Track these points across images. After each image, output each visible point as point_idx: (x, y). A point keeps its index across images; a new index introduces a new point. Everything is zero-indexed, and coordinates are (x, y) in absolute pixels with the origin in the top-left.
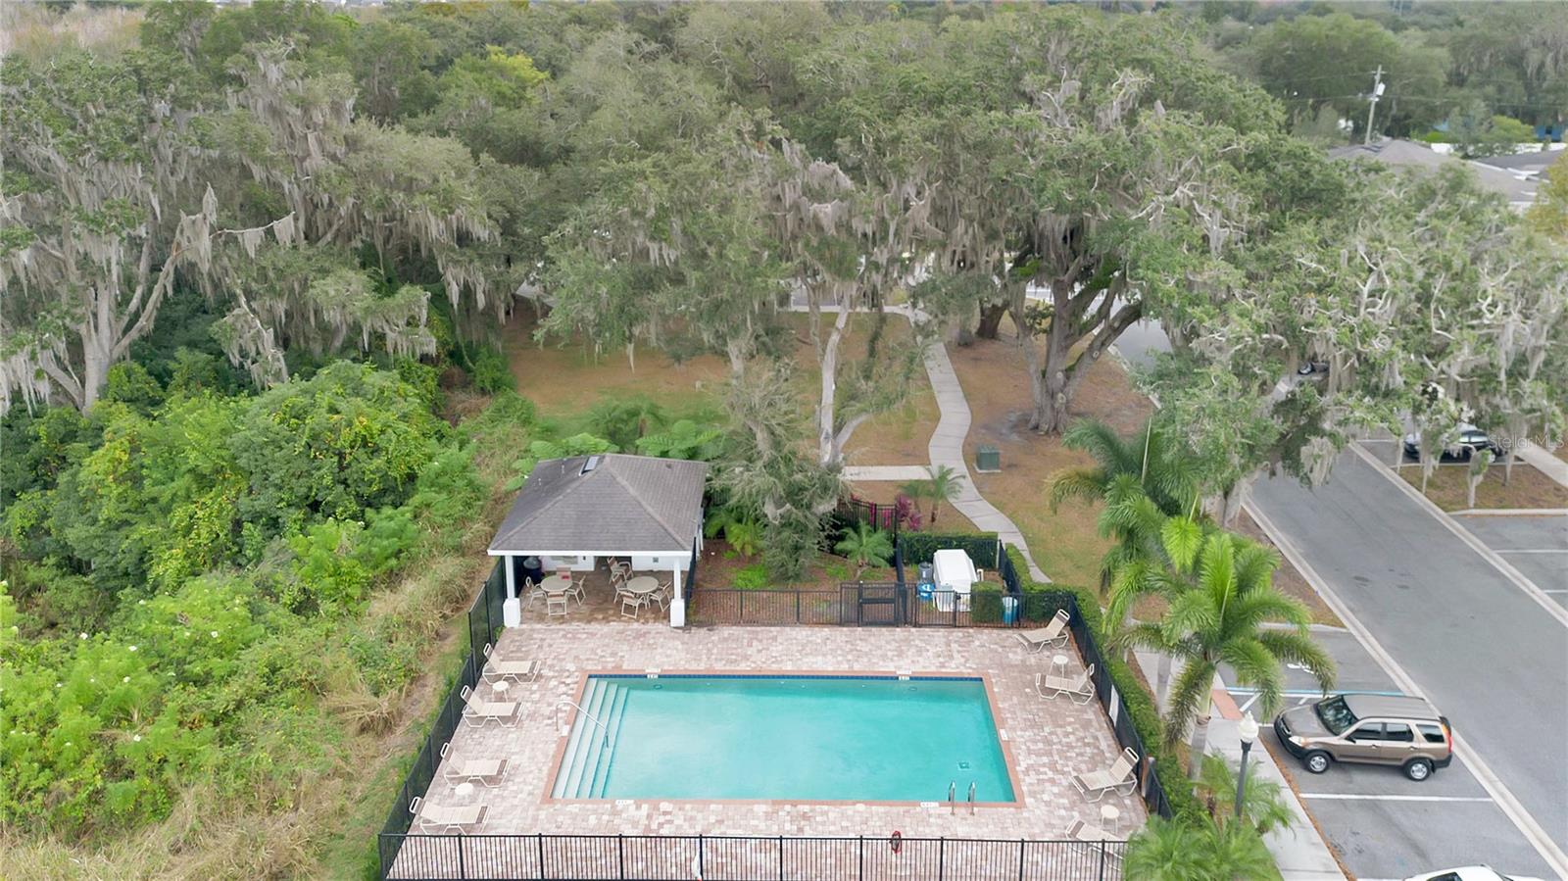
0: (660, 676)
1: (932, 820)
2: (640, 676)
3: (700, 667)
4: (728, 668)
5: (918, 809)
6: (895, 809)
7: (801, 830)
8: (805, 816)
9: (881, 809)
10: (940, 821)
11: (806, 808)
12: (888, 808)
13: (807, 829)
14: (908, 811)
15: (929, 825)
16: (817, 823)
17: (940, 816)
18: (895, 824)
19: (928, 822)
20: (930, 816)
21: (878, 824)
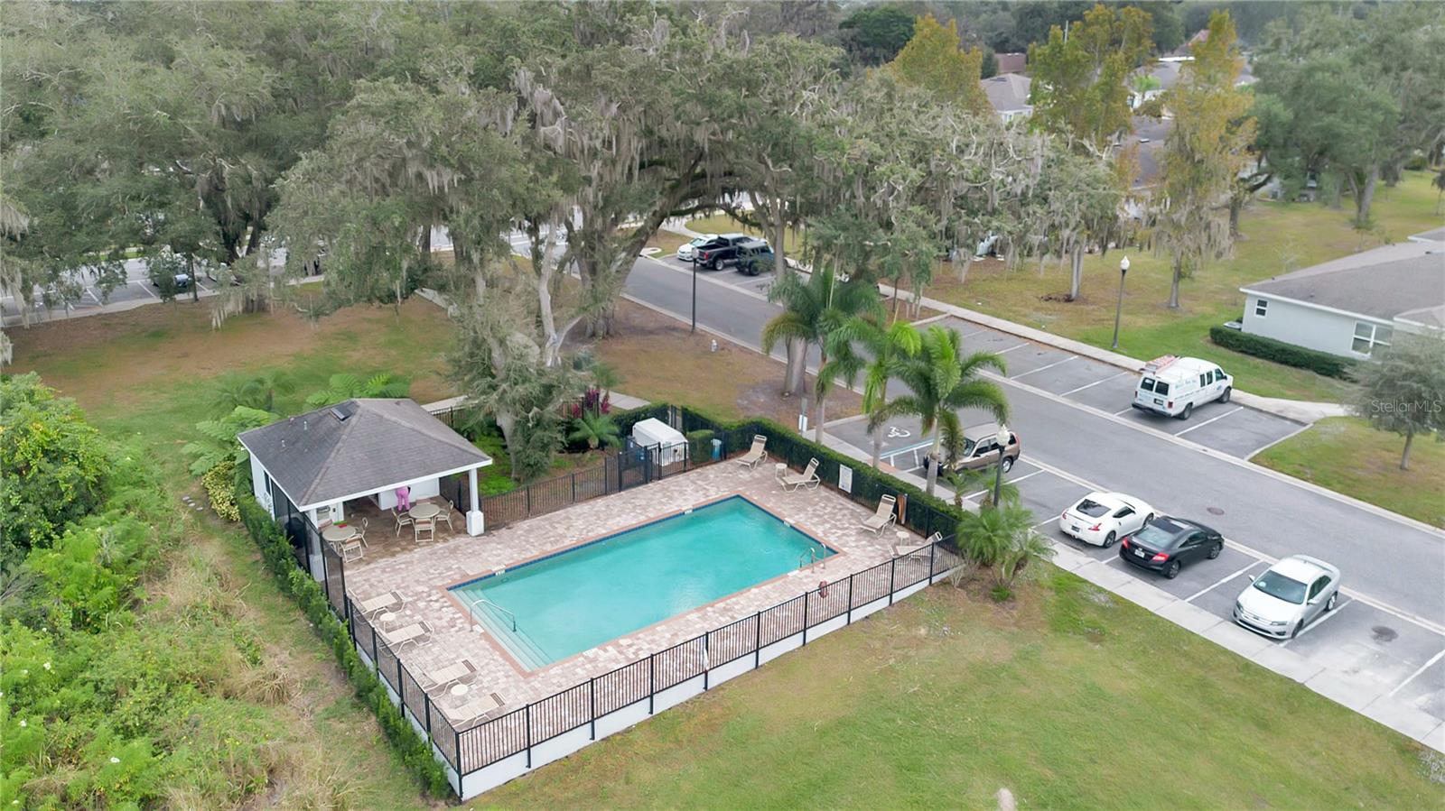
0: (506, 571)
1: (805, 581)
2: (490, 576)
3: (534, 553)
4: (556, 547)
5: (789, 578)
6: (777, 584)
7: (733, 618)
8: (726, 609)
9: (768, 587)
10: (810, 579)
11: (721, 605)
14: (786, 581)
16: (738, 609)
17: (806, 576)
20: (801, 578)
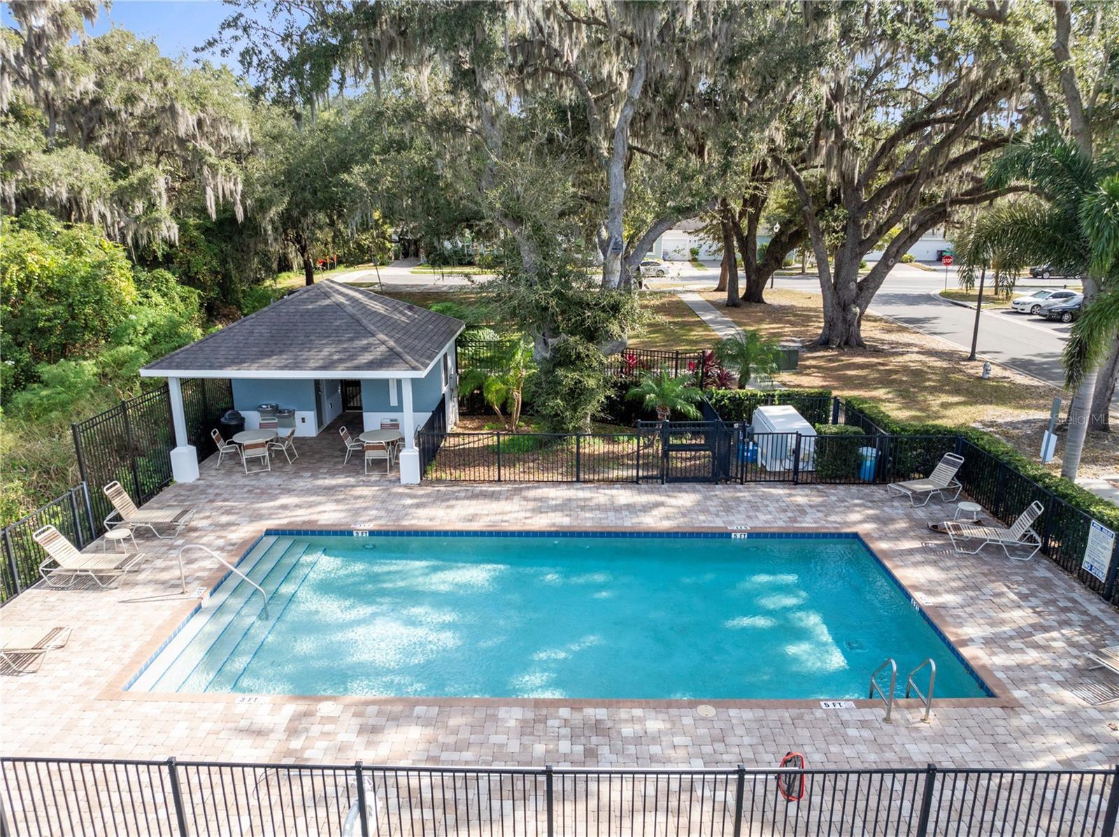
1: (852, 732)
2: (342, 533)
5: (819, 713)
6: (773, 715)
7: (591, 753)
8: (598, 728)
9: (748, 714)
10: (866, 733)
11: (601, 713)
12: (760, 713)
13: (604, 750)
14: (801, 717)
15: (847, 741)
16: (625, 740)
17: (863, 724)
18: (781, 740)
19: (844, 736)
20: (844, 724)
21: (747, 740)
